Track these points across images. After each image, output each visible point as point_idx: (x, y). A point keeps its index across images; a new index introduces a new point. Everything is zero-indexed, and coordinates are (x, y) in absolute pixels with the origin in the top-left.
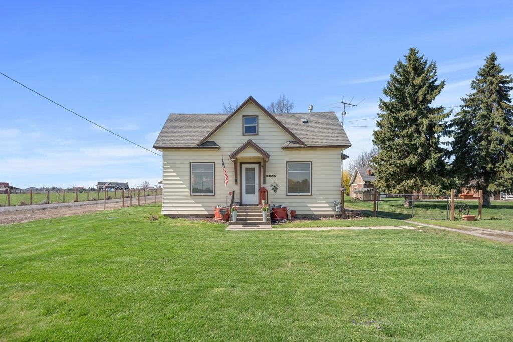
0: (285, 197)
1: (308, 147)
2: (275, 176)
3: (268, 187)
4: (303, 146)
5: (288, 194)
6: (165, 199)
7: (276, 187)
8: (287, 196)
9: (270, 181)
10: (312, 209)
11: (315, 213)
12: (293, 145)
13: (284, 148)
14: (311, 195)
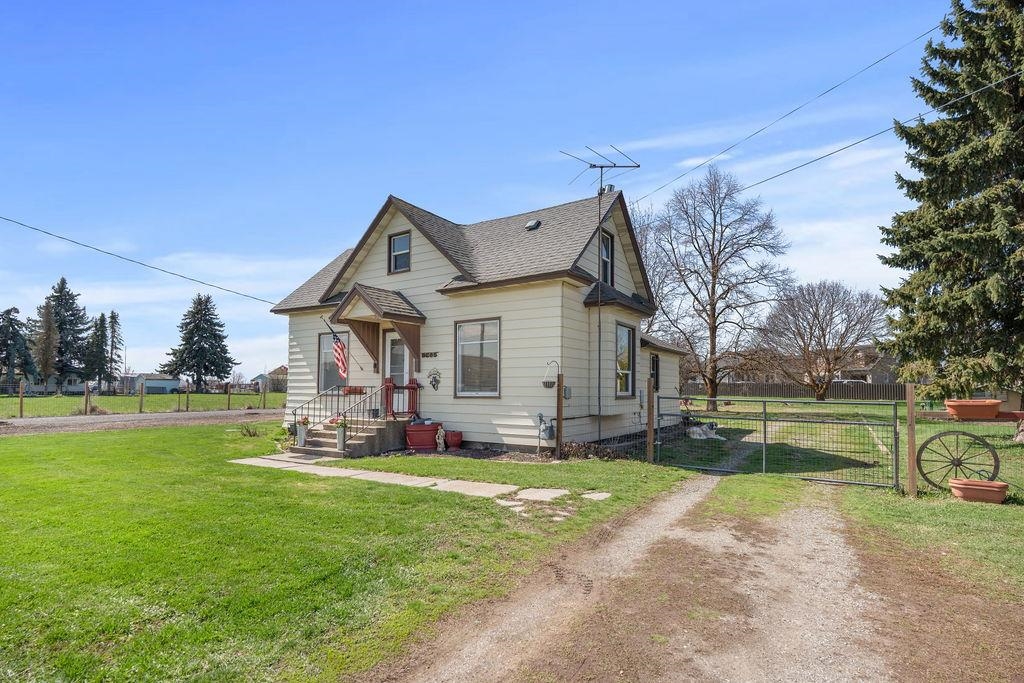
0: (451, 400)
1: (481, 286)
2: (435, 355)
3: (423, 378)
4: (471, 284)
5: (460, 394)
6: (291, 401)
7: (438, 378)
8: (456, 397)
9: (427, 365)
10: (501, 431)
11: (507, 441)
12: (457, 284)
13: (443, 292)
14: (499, 398)
